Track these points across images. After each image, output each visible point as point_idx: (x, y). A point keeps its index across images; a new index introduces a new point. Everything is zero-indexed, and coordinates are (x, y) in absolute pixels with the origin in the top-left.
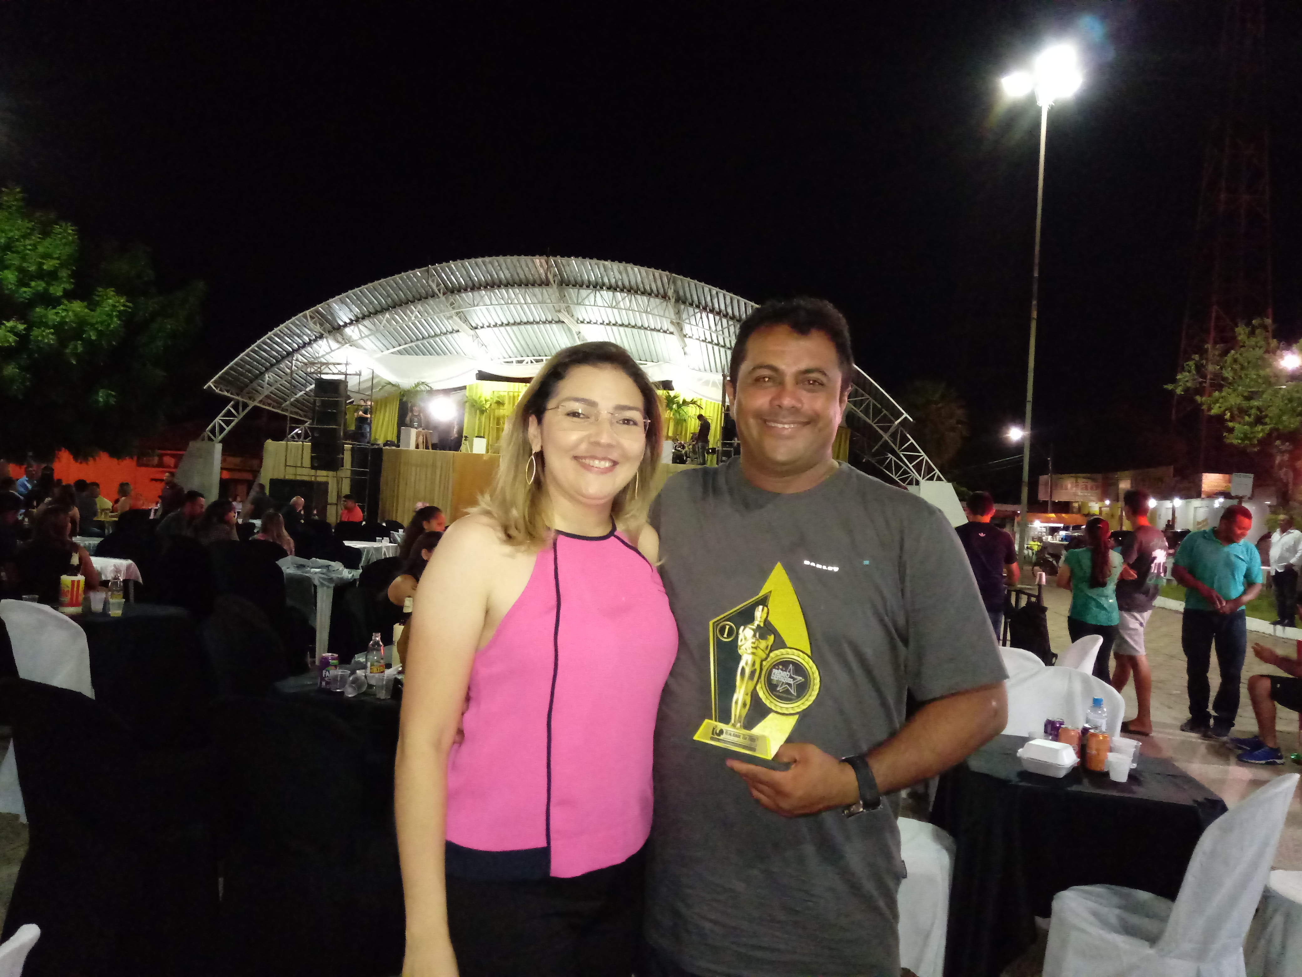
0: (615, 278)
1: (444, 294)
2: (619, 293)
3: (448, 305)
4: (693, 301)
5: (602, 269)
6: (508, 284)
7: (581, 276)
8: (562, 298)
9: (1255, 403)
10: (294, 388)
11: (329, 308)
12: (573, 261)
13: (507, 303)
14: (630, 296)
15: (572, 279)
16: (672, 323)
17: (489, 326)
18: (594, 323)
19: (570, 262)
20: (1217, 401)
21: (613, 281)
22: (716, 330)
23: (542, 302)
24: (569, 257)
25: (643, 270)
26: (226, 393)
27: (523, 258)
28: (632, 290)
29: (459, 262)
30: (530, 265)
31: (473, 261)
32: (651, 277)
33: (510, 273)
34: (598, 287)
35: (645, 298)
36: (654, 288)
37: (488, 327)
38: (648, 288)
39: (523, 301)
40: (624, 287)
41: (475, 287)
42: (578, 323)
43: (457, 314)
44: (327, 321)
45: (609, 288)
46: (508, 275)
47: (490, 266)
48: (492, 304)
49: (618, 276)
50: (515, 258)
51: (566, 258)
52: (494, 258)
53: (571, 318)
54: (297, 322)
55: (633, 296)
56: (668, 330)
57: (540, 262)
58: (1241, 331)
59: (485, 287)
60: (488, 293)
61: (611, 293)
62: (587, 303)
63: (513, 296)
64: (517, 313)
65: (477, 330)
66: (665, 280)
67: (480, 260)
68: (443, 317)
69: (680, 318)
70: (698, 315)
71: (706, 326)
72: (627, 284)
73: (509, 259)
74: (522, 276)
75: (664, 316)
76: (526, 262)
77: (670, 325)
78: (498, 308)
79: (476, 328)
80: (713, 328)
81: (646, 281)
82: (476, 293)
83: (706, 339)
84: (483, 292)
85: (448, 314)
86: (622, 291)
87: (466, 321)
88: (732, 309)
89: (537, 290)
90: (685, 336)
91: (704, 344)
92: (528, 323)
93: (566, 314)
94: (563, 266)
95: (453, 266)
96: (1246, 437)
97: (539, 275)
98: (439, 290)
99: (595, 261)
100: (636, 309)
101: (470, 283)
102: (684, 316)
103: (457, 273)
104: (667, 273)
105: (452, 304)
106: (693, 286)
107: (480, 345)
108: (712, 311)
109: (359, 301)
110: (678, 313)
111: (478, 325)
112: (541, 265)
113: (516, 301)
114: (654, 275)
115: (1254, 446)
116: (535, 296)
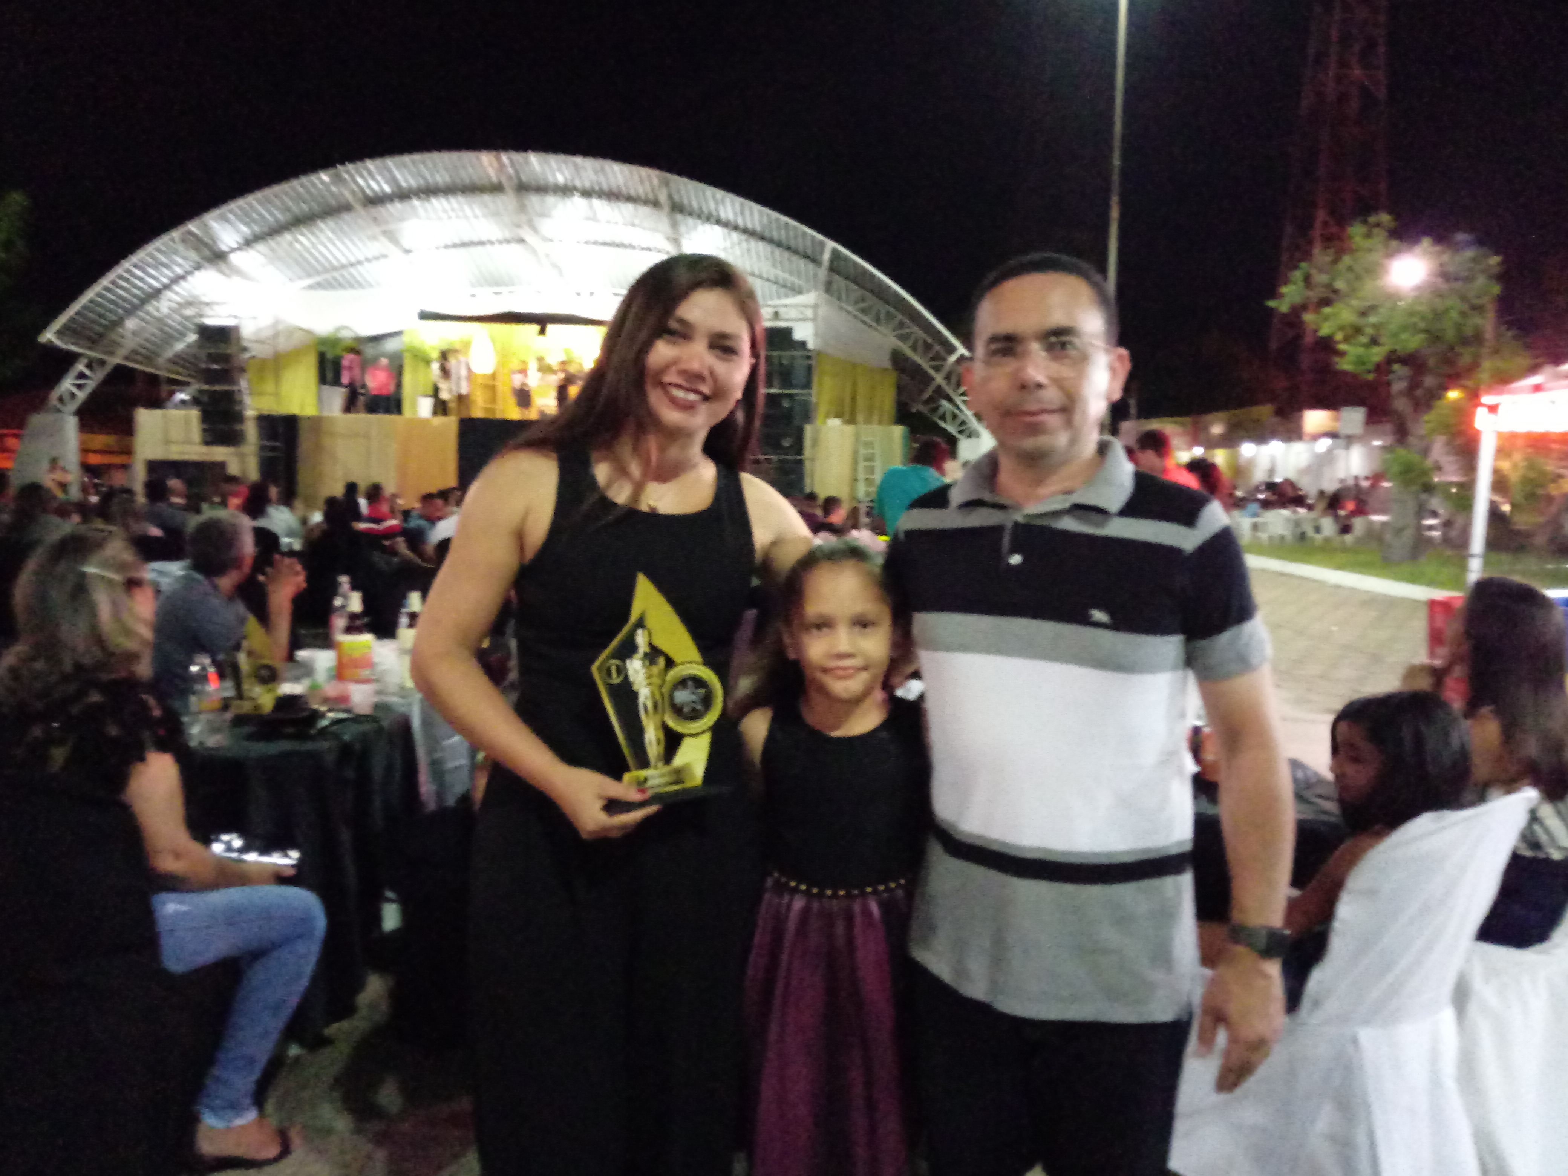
0: (588, 179)
1: (363, 206)
2: (596, 200)
3: (370, 220)
4: (692, 209)
5: (572, 168)
6: (449, 190)
7: (544, 177)
8: (522, 208)
9: (1371, 320)
10: (169, 338)
11: (206, 227)
12: (532, 157)
13: (450, 218)
14: (610, 204)
15: (532, 182)
19: (528, 159)
20: (1326, 318)
21: (587, 183)
23: (496, 214)
24: (527, 151)
25: (626, 167)
26: (74, 348)
27: (465, 155)
28: (613, 195)
29: (379, 162)
30: (476, 163)
31: (397, 159)
32: (636, 178)
33: (449, 174)
34: (569, 192)
35: (630, 206)
36: (642, 193)
38: (633, 193)
39: (470, 214)
40: (602, 191)
41: (403, 195)
42: (544, 242)
43: (385, 233)
44: (206, 245)
45: (583, 193)
46: (448, 179)
47: (422, 167)
48: (428, 218)
49: (593, 177)
50: (454, 154)
51: (523, 153)
52: (426, 155)
53: (535, 236)
54: (164, 248)
55: (615, 203)
56: (663, 248)
57: (489, 159)
58: (1356, 231)
59: (418, 196)
60: (423, 203)
61: (585, 200)
62: (555, 215)
63: (457, 206)
64: (463, 230)
65: (412, 254)
66: (656, 181)
67: (407, 158)
68: (365, 238)
70: (700, 225)
71: (714, 244)
72: (605, 186)
73: (446, 155)
74: (466, 180)
76: (469, 159)
78: (437, 223)
79: (410, 252)
80: (721, 244)
81: (630, 183)
82: (406, 204)
84: (416, 202)
85: (370, 233)
86: (600, 196)
87: (396, 242)
88: (743, 218)
89: (486, 198)
92: (479, 243)
93: (528, 229)
94: (519, 164)
95: (371, 166)
96: (1359, 362)
97: (489, 177)
98: (356, 201)
99: (561, 157)
100: (621, 222)
101: (397, 190)
102: (682, 229)
103: (379, 177)
104: (657, 171)
105: (375, 219)
106: (690, 188)
108: (718, 221)
109: (246, 218)
110: (674, 225)
111: (411, 247)
112: (490, 165)
113: (461, 213)
114: (639, 175)
115: (1369, 372)
116: (486, 206)
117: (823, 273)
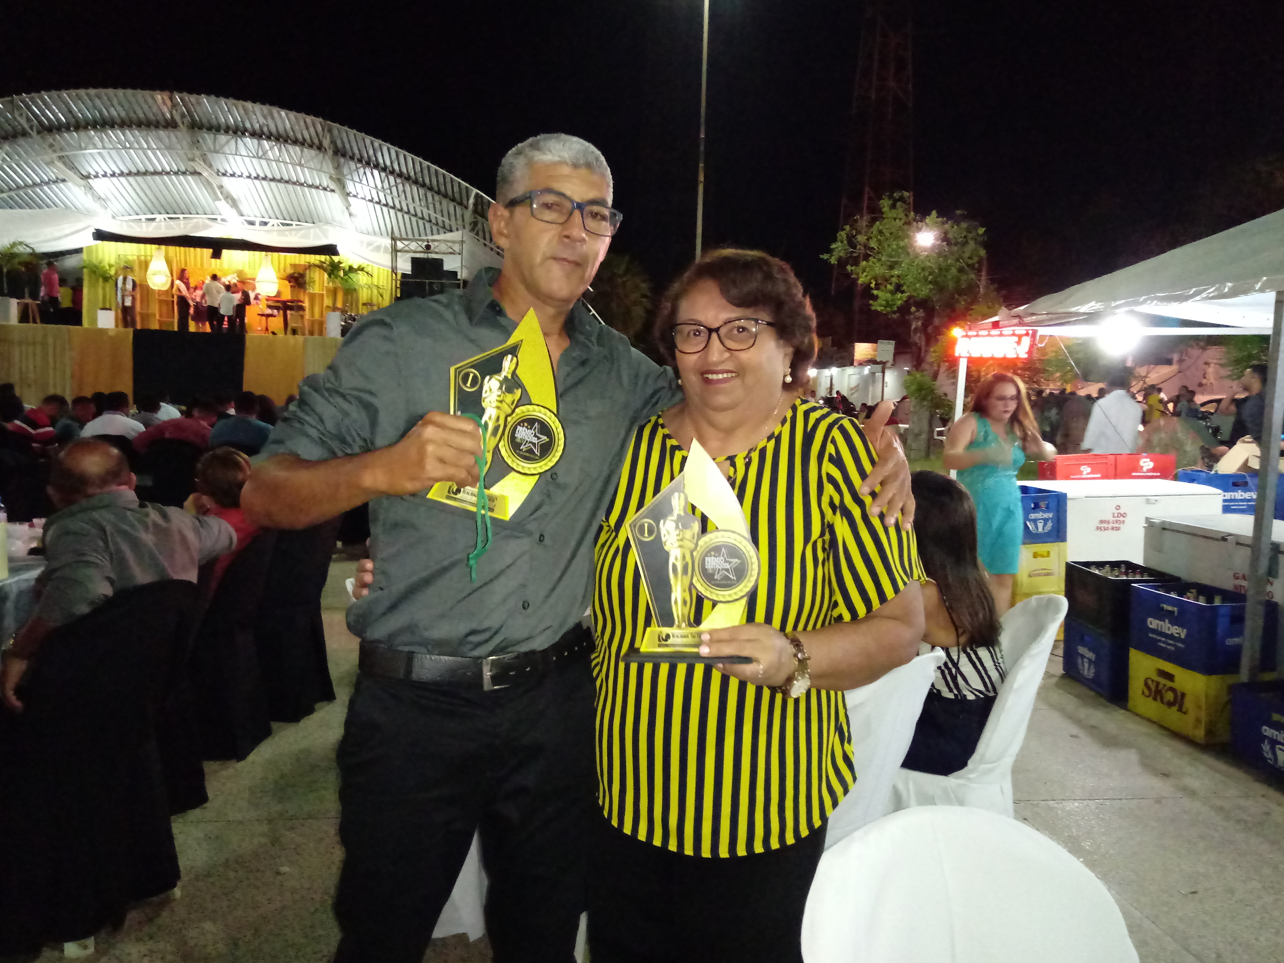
0: (258, 122)
1: (39, 132)
2: (265, 142)
3: (46, 146)
4: (354, 154)
5: (242, 112)
6: (124, 124)
7: (216, 118)
8: (195, 143)
9: (896, 272)
12: (204, 99)
13: (125, 148)
14: (278, 145)
15: (205, 121)
16: (331, 178)
17: (105, 175)
18: (239, 176)
19: (201, 101)
20: (864, 271)
21: (257, 126)
22: (383, 188)
23: (169, 148)
24: (199, 93)
25: (292, 115)
27: (140, 93)
28: (281, 138)
29: (54, 93)
30: (150, 101)
31: (73, 92)
32: (302, 123)
33: (124, 110)
34: (239, 133)
35: (298, 149)
36: (307, 136)
37: (103, 176)
38: (300, 137)
39: (145, 146)
40: (271, 134)
41: (79, 126)
42: (218, 175)
43: (61, 158)
45: (253, 134)
46: (123, 114)
47: (98, 102)
48: (104, 148)
49: (262, 120)
50: (129, 92)
51: (195, 95)
52: (102, 91)
53: (209, 169)
55: (283, 146)
56: (328, 186)
57: (163, 99)
58: (885, 204)
59: (94, 127)
60: (99, 134)
61: (255, 141)
62: (228, 152)
63: (132, 139)
64: (138, 161)
65: (90, 181)
66: (319, 128)
67: (82, 92)
68: (41, 162)
69: (341, 173)
70: (361, 171)
71: (373, 185)
72: (274, 130)
73: (120, 92)
74: (141, 116)
75: (320, 170)
76: (143, 97)
77: (329, 181)
78: (113, 153)
79: (88, 177)
80: (379, 185)
81: (296, 128)
82: (82, 134)
83: (373, 198)
84: (92, 132)
85: (47, 158)
86: (269, 138)
87: (73, 167)
88: (399, 164)
89: (162, 133)
90: (348, 194)
91: (371, 204)
92: (156, 173)
93: (202, 163)
94: (192, 105)
95: (46, 97)
96: (888, 305)
97: (163, 115)
98: (31, 128)
99: (231, 101)
100: (289, 161)
101: (72, 121)
102: (346, 171)
103: (54, 107)
104: (321, 120)
105: (51, 146)
106: (352, 137)
107: (96, 199)
108: (376, 166)
110: (338, 167)
111: (90, 174)
112: (164, 103)
113: (136, 146)
114: (305, 122)
115: (894, 312)
116: (161, 140)
117: (468, 214)
